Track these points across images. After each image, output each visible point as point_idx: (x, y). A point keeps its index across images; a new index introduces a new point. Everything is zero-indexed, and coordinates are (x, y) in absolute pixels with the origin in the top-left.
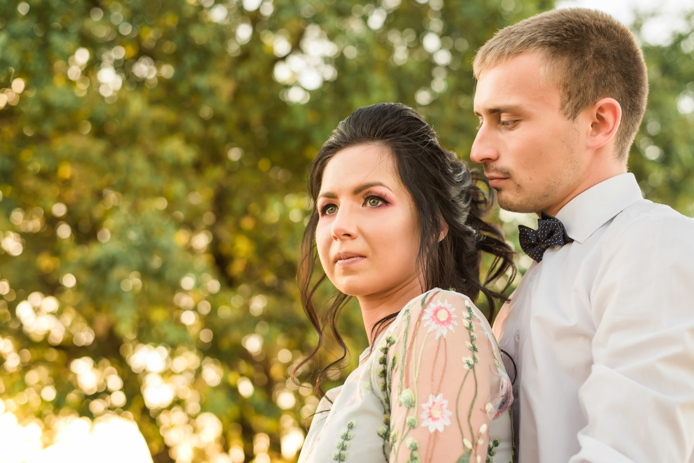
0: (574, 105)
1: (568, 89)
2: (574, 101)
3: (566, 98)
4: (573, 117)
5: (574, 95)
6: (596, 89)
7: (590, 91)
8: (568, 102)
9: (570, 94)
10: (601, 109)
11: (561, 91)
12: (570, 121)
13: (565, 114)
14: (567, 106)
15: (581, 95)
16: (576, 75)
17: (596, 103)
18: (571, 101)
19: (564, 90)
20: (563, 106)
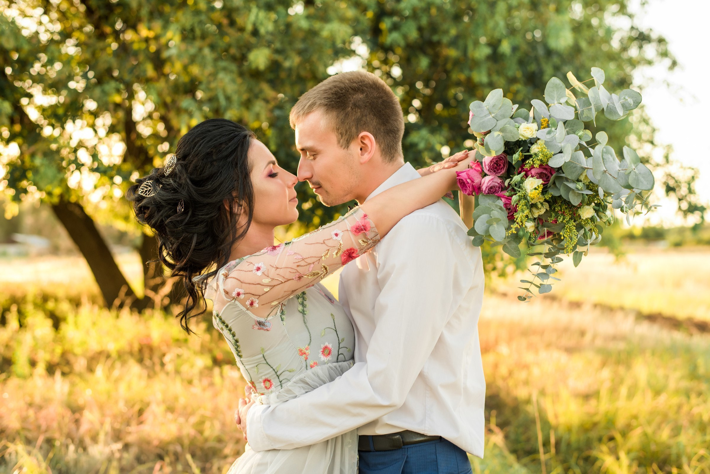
0: (346, 140)
1: (340, 131)
2: (346, 137)
3: (340, 136)
4: (346, 147)
5: (344, 134)
6: (357, 128)
7: (354, 130)
8: (341, 139)
9: (342, 134)
10: (362, 137)
11: (336, 133)
12: (346, 150)
13: (341, 146)
14: (341, 141)
15: (348, 133)
16: (343, 123)
17: (358, 136)
18: (343, 138)
19: (337, 132)
20: (339, 142)
